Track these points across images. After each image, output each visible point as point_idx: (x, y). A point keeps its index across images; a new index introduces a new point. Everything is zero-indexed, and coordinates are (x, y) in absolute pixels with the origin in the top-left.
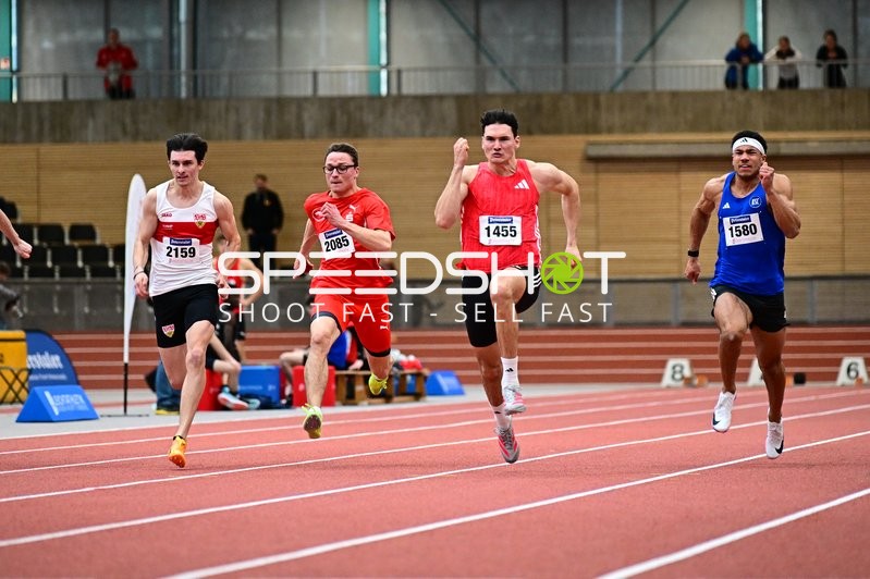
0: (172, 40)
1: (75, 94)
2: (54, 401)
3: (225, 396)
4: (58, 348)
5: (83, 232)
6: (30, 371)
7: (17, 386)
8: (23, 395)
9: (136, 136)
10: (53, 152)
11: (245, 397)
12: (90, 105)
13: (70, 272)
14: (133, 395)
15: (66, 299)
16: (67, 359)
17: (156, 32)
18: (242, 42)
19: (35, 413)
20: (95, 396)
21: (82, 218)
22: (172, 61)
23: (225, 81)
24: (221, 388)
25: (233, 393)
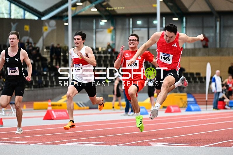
0: (216, 36)
1: (197, 47)
2: (192, 107)
3: (226, 107)
4: (193, 97)
5: (198, 74)
6: (188, 102)
7: (185, 104)
8: (186, 106)
9: (209, 55)
10: (192, 58)
11: (231, 107)
12: (199, 49)
13: (195, 82)
14: (208, 106)
15: (195, 87)
16: (195, 99)
17: (212, 35)
18: (230, 37)
19: (189, 110)
20: (201, 106)
21: (198, 71)
22: (216, 40)
23: (226, 44)
24: (225, 105)
25: (228, 106)
